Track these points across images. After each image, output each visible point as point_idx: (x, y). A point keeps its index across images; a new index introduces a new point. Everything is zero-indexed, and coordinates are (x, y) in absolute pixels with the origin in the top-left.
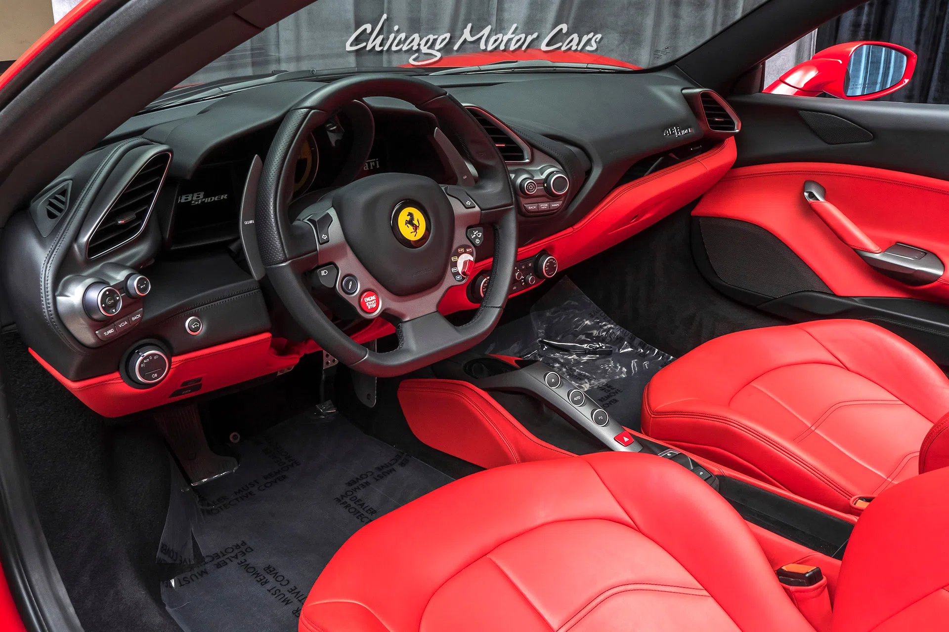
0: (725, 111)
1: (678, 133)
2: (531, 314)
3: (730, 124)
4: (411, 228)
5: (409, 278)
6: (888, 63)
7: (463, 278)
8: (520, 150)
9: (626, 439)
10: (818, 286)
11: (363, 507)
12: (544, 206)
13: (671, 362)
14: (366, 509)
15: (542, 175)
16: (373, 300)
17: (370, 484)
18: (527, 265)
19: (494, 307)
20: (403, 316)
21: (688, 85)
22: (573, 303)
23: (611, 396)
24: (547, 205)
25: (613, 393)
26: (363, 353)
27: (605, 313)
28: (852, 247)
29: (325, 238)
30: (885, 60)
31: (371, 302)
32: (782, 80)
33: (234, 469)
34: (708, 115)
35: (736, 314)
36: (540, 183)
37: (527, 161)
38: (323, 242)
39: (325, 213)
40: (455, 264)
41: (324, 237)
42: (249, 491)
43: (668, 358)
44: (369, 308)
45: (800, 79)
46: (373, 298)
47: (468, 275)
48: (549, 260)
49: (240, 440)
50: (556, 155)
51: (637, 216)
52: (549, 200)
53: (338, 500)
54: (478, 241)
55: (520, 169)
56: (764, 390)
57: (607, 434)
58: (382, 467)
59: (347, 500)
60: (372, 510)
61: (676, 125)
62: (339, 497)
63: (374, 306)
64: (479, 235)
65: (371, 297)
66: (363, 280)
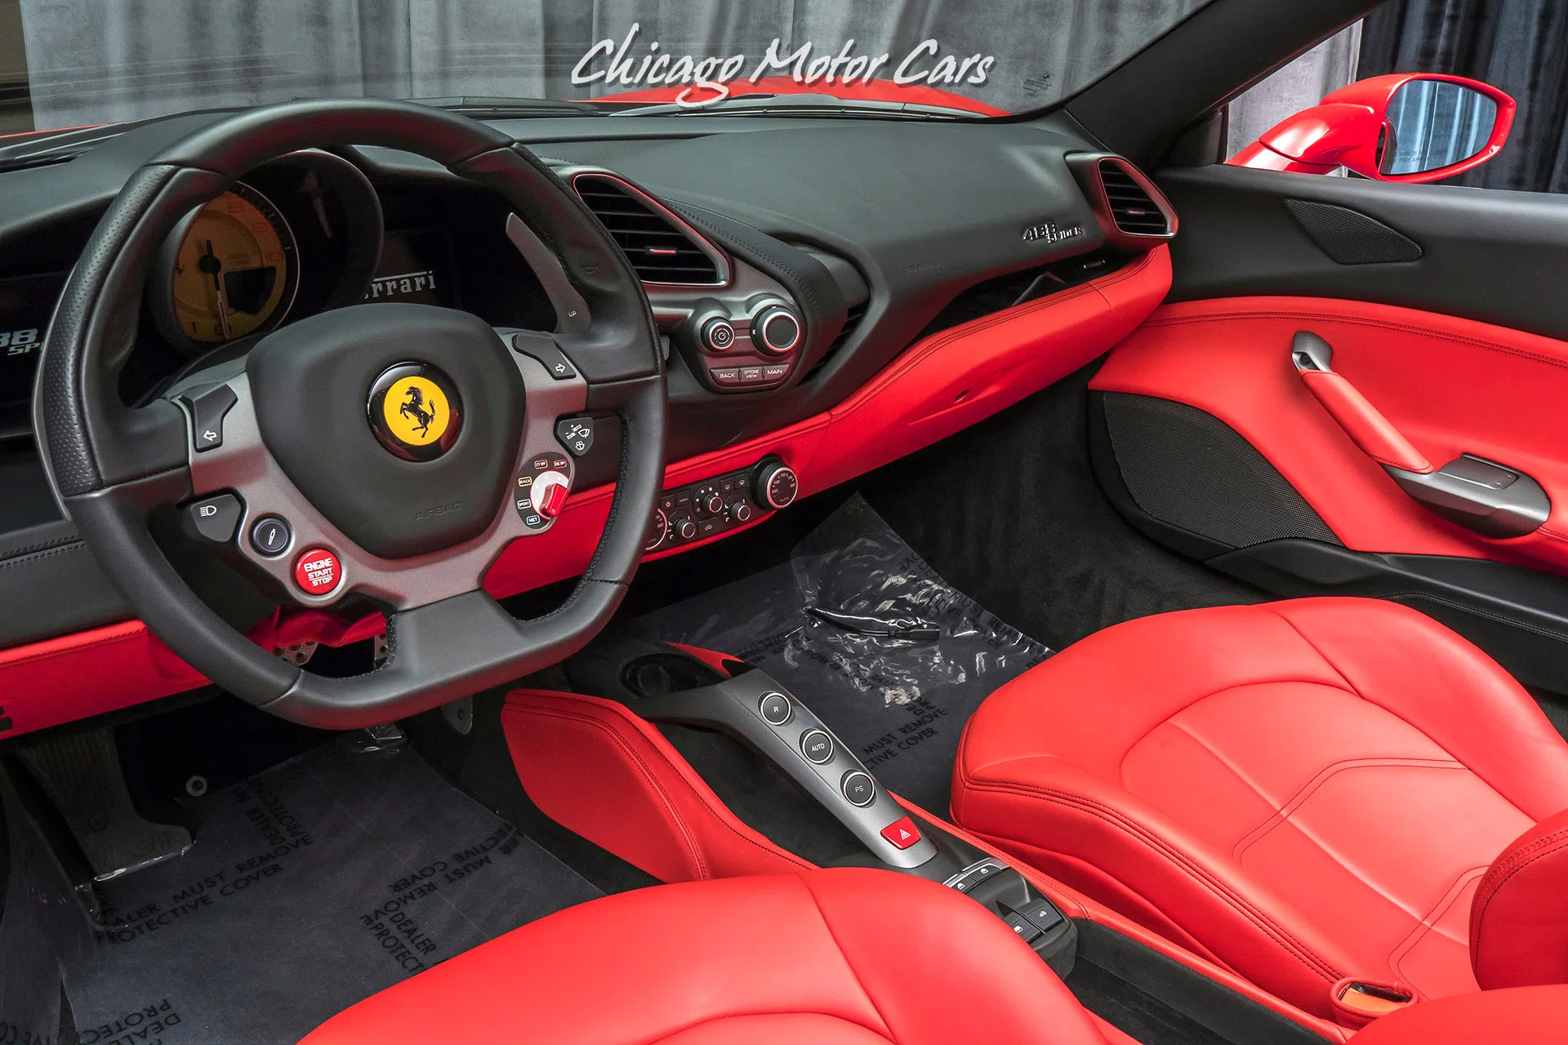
0: (1148, 198)
1: (1052, 236)
2: (793, 562)
3: (1158, 223)
4: (414, 420)
5: (407, 522)
6: (1468, 117)
7: (544, 522)
8: (707, 261)
9: (905, 835)
10: (1316, 532)
11: (413, 937)
12: (752, 373)
13: (1045, 658)
14: (417, 941)
15: (748, 312)
16: (326, 568)
17: (435, 888)
18: (735, 483)
19: (606, 581)
20: (400, 599)
21: (1080, 143)
22: (869, 543)
23: (925, 723)
24: (757, 371)
25: (929, 716)
26: (285, 683)
27: (929, 564)
28: (1379, 460)
29: (211, 439)
30: (1461, 111)
31: (320, 573)
32: (1264, 143)
33: (184, 849)
34: (1114, 204)
35: (1166, 573)
36: (739, 327)
37: (723, 283)
38: (203, 446)
39: (223, 384)
40: (526, 493)
41: (209, 436)
42: (203, 894)
43: (1041, 650)
44: (315, 583)
45: (1298, 142)
46: (327, 562)
47: (554, 516)
48: (779, 474)
49: (207, 790)
50: (780, 272)
51: (967, 391)
52: (763, 362)
53: (368, 920)
54: (580, 447)
55: (710, 299)
56: (1194, 734)
57: (870, 821)
58: (467, 852)
59: (384, 920)
60: (429, 944)
61: (1050, 220)
62: (371, 914)
63: (328, 579)
64: (583, 433)
65: (321, 562)
66: (306, 527)
